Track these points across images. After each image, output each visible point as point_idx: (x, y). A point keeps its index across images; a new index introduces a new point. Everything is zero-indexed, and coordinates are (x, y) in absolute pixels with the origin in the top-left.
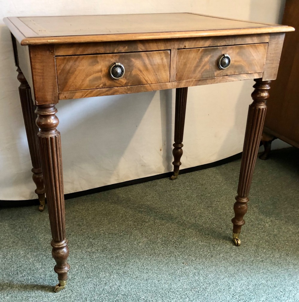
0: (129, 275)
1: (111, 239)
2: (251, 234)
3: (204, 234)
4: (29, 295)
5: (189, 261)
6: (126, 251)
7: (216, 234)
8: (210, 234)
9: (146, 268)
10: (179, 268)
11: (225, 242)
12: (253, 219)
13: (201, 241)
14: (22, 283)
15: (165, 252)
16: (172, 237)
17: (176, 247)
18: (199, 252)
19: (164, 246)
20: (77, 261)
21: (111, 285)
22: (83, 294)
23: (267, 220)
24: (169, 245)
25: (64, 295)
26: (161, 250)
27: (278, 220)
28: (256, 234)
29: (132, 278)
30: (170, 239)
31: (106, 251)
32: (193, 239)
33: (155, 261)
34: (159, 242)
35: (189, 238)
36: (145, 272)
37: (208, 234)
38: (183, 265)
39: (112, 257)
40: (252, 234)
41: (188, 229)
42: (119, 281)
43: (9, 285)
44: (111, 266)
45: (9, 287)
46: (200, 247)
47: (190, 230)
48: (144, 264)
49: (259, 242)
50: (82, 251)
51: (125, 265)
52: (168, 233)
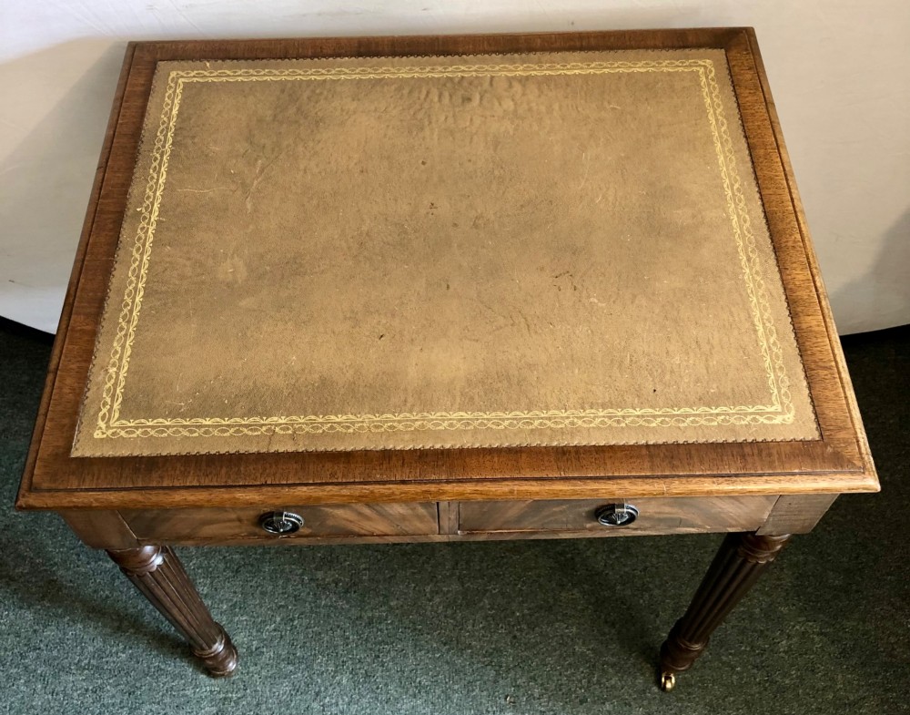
0: (375, 687)
1: (379, 557)
2: (720, 660)
3: (603, 617)
4: (163, 667)
5: (524, 695)
6: (397, 609)
7: (633, 628)
8: (617, 626)
9: (418, 680)
10: (490, 709)
11: (639, 666)
12: (758, 610)
13: (584, 643)
14: (158, 627)
15: (481, 646)
16: (521, 599)
17: (515, 637)
18: (560, 674)
19: (490, 624)
20: (283, 603)
21: (326, 701)
22: (264, 707)
23: (794, 626)
24: (502, 628)
25: (227, 692)
26: (477, 634)
27: (825, 639)
28: (733, 668)
29: (377, 699)
30: (514, 606)
31: (355, 592)
32: (567, 628)
33: (446, 667)
34: (482, 608)
35: (559, 618)
36: (411, 692)
37: (613, 625)
38: (503, 702)
39: (361, 617)
40: (723, 663)
41: (574, 586)
42: (347, 696)
43: (135, 622)
44: (347, 645)
45: (133, 627)
46: (570, 660)
47: (575, 591)
48: (419, 667)
49: (726, 697)
50: (302, 574)
51: (377, 653)
52: (517, 585)
